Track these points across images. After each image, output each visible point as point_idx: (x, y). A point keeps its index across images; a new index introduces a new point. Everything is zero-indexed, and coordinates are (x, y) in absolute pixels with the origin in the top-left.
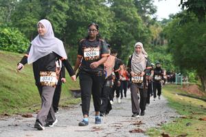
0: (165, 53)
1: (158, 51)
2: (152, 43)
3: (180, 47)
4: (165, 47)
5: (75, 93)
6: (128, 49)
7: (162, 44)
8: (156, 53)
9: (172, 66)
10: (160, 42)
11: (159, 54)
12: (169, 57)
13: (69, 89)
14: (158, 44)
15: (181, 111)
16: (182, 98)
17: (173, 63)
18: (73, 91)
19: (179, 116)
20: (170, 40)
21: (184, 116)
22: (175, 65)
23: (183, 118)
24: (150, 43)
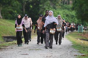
0: (70, 10)
1: (66, 8)
2: (61, 3)
3: (81, 6)
4: (71, 6)
5: (6, 39)
6: (45, 7)
7: (69, 3)
8: (64, 10)
9: (76, 19)
10: (67, 2)
11: (66, 11)
12: (73, 13)
13: (2, 35)
14: (66, 3)
15: (82, 51)
16: (82, 42)
17: (76, 17)
18: (5, 37)
19: (80, 54)
20: (74, 1)
21: (84, 54)
22: (78, 19)
23: (84, 56)
24: (60, 3)
